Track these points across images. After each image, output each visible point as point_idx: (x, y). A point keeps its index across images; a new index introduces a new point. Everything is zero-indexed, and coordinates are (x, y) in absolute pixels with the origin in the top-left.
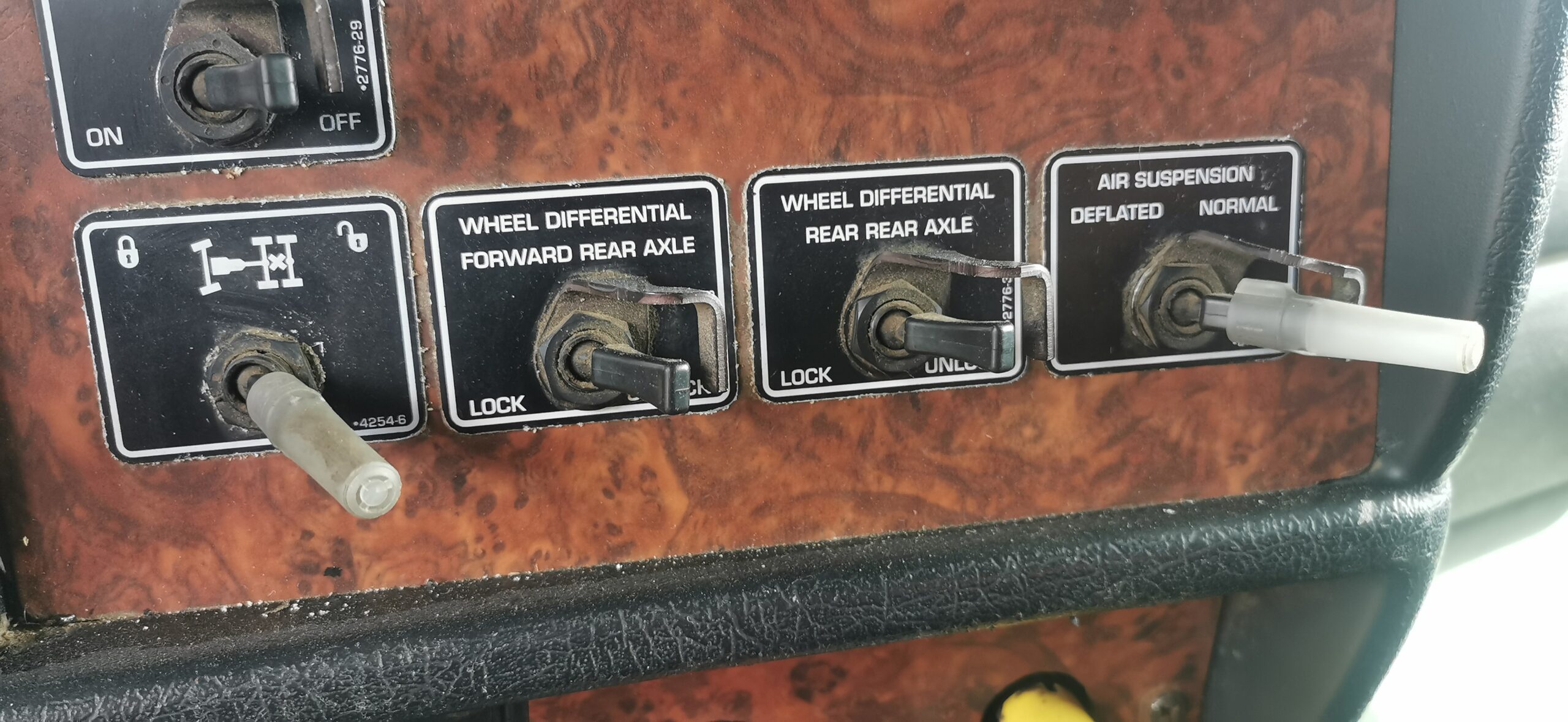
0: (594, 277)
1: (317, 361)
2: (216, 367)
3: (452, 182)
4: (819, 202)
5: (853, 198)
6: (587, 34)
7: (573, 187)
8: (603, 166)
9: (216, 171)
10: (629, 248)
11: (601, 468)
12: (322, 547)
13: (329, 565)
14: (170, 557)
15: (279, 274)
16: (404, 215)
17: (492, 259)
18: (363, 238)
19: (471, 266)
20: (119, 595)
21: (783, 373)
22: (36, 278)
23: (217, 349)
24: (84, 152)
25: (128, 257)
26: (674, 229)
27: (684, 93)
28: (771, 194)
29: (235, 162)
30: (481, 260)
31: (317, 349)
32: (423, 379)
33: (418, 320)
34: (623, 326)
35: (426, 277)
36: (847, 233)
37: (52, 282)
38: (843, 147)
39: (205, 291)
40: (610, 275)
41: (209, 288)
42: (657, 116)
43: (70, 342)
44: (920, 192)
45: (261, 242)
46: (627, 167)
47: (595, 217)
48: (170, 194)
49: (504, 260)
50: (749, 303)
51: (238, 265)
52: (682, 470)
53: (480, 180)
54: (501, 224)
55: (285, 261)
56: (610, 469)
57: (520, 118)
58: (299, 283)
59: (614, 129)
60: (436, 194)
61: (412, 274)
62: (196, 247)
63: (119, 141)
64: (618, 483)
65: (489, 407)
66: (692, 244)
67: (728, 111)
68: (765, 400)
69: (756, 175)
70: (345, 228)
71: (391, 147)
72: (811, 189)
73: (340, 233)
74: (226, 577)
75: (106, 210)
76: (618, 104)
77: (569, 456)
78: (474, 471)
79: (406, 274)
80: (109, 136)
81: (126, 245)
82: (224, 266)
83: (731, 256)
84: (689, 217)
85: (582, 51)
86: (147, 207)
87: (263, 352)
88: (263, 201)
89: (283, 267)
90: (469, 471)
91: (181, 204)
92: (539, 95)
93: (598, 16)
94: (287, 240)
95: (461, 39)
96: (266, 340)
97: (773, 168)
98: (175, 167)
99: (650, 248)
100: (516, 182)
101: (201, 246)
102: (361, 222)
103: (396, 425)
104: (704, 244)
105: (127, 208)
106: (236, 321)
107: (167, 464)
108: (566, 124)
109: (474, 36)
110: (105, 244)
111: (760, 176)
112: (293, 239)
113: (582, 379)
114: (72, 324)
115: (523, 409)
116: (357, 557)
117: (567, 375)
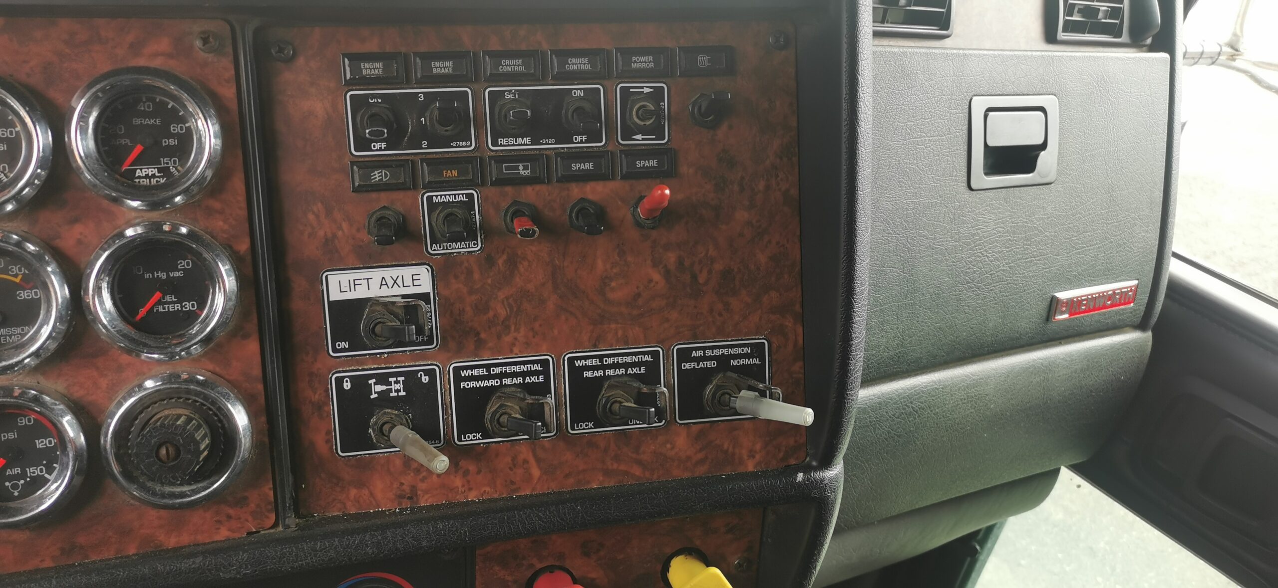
0: (508, 390)
1: (409, 421)
2: (376, 423)
3: (457, 358)
4: (589, 362)
5: (601, 361)
6: (506, 306)
7: (501, 359)
8: (511, 351)
9: (378, 356)
10: (520, 380)
11: (508, 459)
12: (406, 488)
13: (409, 495)
14: (353, 492)
15: (398, 391)
16: (442, 369)
17: (472, 384)
18: (427, 378)
19: (464, 387)
20: (334, 506)
21: (576, 424)
22: (315, 393)
23: (375, 417)
24: (335, 350)
25: (347, 386)
26: (536, 373)
27: (540, 325)
28: (571, 360)
29: (385, 353)
30: (468, 385)
31: (409, 417)
32: (445, 427)
33: (445, 406)
34: (517, 408)
35: (448, 391)
36: (600, 373)
37: (320, 394)
38: (597, 343)
39: (372, 397)
40: (513, 389)
41: (374, 396)
42: (531, 334)
43: (325, 415)
44: (625, 359)
45: (392, 380)
46: (520, 351)
47: (508, 369)
48: (362, 364)
49: (476, 385)
50: (563, 399)
51: (384, 388)
52: (538, 460)
53: (468, 357)
54: (475, 372)
55: (400, 386)
56: (512, 460)
57: (483, 336)
58: (404, 394)
59: (516, 339)
60: (453, 362)
61: (443, 390)
62: (370, 382)
63: (347, 347)
64: (515, 466)
65: (469, 437)
66: (543, 378)
67: (556, 332)
68: (569, 434)
69: (566, 353)
70: (421, 374)
71: (438, 347)
72: (586, 358)
73: (419, 376)
74: (372, 499)
75: (341, 369)
76: (517, 330)
77: (497, 455)
78: (462, 461)
79: (441, 390)
80: (344, 345)
81: (347, 381)
82: (379, 388)
83: (557, 382)
84: (542, 369)
85: (505, 313)
86: (355, 368)
87: (392, 418)
88: (394, 366)
89: (399, 388)
90: (461, 461)
91: (366, 367)
92: (489, 327)
93: (511, 300)
94: (401, 379)
95: (463, 309)
96: (393, 414)
97: (572, 351)
98: (365, 355)
99: (527, 380)
100: (481, 358)
101: (372, 382)
102: (426, 372)
103: (435, 444)
104: (547, 378)
105: (348, 369)
106: (382, 407)
107: (354, 458)
108: (499, 337)
109: (468, 309)
110: (339, 381)
111: (567, 354)
112: (403, 378)
113: (503, 427)
114: (326, 408)
115: (481, 438)
116: (419, 492)
117: (497, 426)
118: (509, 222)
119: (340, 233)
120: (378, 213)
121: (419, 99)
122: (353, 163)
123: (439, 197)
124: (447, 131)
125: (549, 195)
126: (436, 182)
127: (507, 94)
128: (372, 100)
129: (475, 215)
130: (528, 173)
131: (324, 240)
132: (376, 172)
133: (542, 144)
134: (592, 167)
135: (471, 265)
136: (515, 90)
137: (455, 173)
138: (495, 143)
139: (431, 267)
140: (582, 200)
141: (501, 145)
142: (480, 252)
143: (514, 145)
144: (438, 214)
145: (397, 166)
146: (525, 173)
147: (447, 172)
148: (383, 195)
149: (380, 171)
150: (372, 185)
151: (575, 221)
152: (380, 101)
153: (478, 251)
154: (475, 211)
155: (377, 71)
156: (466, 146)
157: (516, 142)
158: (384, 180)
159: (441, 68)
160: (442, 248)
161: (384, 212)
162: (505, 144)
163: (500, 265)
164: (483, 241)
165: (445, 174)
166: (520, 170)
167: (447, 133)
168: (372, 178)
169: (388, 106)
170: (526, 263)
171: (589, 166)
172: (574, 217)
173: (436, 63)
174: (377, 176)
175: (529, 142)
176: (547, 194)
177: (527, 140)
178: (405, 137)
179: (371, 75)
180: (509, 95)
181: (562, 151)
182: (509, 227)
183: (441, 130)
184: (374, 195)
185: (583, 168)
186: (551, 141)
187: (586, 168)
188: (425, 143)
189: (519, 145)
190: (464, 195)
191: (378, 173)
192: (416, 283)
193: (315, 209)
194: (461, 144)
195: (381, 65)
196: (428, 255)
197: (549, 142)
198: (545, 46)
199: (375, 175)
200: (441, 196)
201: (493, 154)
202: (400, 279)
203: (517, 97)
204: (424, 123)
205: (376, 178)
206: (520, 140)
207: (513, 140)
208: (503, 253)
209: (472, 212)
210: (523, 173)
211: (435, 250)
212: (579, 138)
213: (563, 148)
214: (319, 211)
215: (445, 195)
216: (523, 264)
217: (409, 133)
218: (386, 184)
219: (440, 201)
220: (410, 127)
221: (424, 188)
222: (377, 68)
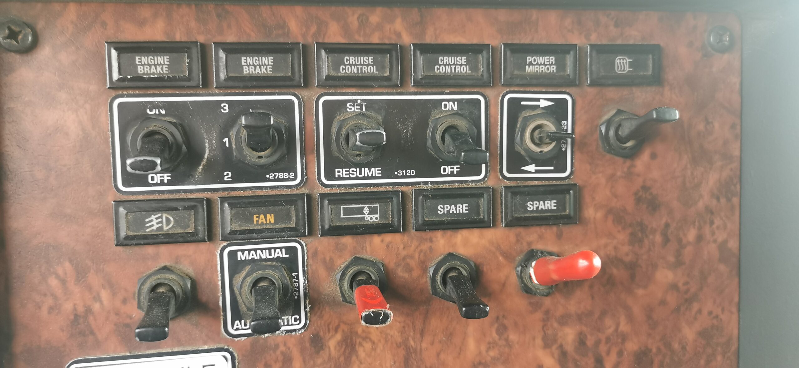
118: (346, 287)
119: (96, 306)
120: (155, 277)
121: (222, 111)
122: (118, 203)
123: (246, 252)
124: (260, 157)
125: (404, 248)
126: (242, 232)
127: (350, 105)
128: (151, 111)
129: (298, 278)
130: (376, 218)
131: (72, 317)
133: (397, 177)
134: (466, 210)
135: (289, 348)
136: (362, 100)
137: (271, 218)
138: (330, 175)
139: (231, 354)
140: (451, 256)
141: (339, 178)
142: (303, 331)
143: (357, 178)
144: (244, 279)
145: (186, 208)
146: (371, 218)
147: (258, 217)
148: (163, 249)
149: (159, 215)
150: (145, 237)
151: (441, 287)
152: (163, 112)
153: (299, 330)
154: (298, 272)
155: (159, 69)
156: (289, 179)
157: (361, 173)
159: (255, 66)
160: (248, 327)
161: (163, 276)
162: (345, 176)
163: (332, 349)
164: (309, 314)
165: (255, 219)
167: (262, 161)
168: (147, 225)
169: (175, 121)
170: (368, 345)
171: (462, 209)
172: (438, 281)
173: (248, 58)
174: (154, 222)
175: (378, 174)
176: (401, 247)
177: (376, 171)
178: (200, 165)
179: (151, 74)
180: (352, 107)
181: (425, 187)
182: (347, 296)
183: (252, 156)
184: (150, 250)
185: (453, 212)
186: (410, 172)
187: (458, 212)
188: (228, 174)
189: (364, 178)
190: (283, 250)
191: (157, 219)
193: (60, 271)
194: (282, 175)
195: (166, 60)
196: (228, 337)
197: (407, 174)
198: (407, 40)
200: (249, 251)
201: (327, 190)
203: (364, 110)
204: (227, 145)
205: (152, 226)
206: (366, 171)
207: (356, 172)
208: (336, 330)
209: (293, 274)
210: (369, 219)
211: (237, 329)
212: (449, 169)
213: (426, 183)
214: (66, 274)
215: (256, 250)
216: (364, 347)
217: (205, 160)
218: (167, 235)
219: (247, 259)
220: (207, 151)
221: (224, 240)
222: (161, 64)
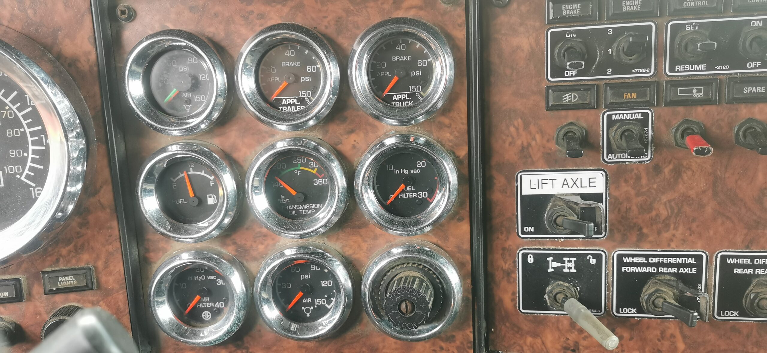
0: (662, 277)
1: (577, 292)
2: (551, 292)
3: (621, 247)
4: (740, 261)
5: (752, 261)
6: (668, 208)
7: (659, 251)
8: (669, 245)
9: (556, 240)
10: (675, 270)
11: (658, 333)
12: (571, 342)
13: (572, 348)
14: (529, 340)
15: (570, 268)
16: (607, 255)
17: (631, 269)
18: (595, 260)
19: (625, 271)
20: (514, 348)
21: (722, 312)
22: (506, 263)
23: (550, 286)
24: (523, 233)
25: (531, 260)
26: (690, 266)
27: (698, 226)
28: (724, 258)
29: (562, 238)
30: (628, 269)
31: (577, 289)
32: (606, 301)
33: (607, 284)
34: (671, 293)
35: (611, 272)
36: (750, 271)
37: (510, 264)
38: (750, 245)
39: (549, 271)
40: (668, 277)
41: (550, 270)
42: (688, 232)
43: (512, 280)
45: (566, 259)
46: (677, 246)
47: (665, 260)
48: (543, 244)
49: (635, 270)
50: (713, 289)
51: (559, 265)
52: (684, 337)
53: (630, 247)
54: (636, 260)
55: (572, 265)
56: (661, 333)
57: (645, 231)
58: (575, 271)
59: (674, 235)
60: (617, 250)
61: (607, 271)
62: (548, 259)
63: (533, 231)
64: (663, 338)
65: (625, 311)
66: (696, 270)
67: (711, 233)
68: (714, 319)
69: (719, 252)
70: (590, 258)
71: (606, 237)
72: (737, 257)
73: (588, 258)
74: (543, 347)
75: (527, 248)
76: (676, 228)
77: (648, 328)
78: (618, 328)
79: (606, 271)
80: (531, 229)
81: (530, 257)
82: (556, 265)
83: (708, 275)
84: (695, 262)
85: (666, 213)
86: (537, 248)
87: (564, 289)
88: (568, 249)
89: (571, 266)
91: (546, 248)
92: (652, 225)
93: (673, 203)
94: (573, 259)
95: (630, 208)
96: (565, 286)
97: (725, 250)
98: (547, 238)
99: (681, 270)
100: (641, 248)
101: (550, 259)
102: (594, 256)
103: (597, 312)
104: (700, 271)
105: (532, 248)
106: (556, 279)
107: (532, 315)
108: (659, 233)
109: (634, 208)
110: (525, 256)
112: (575, 259)
113: (657, 308)
114: (513, 275)
115: (636, 313)
116: (581, 347)
117: (652, 306)
118: (678, 137)
119: (533, 143)
120: (566, 128)
121: (609, 33)
122: (549, 87)
123: (618, 115)
124: (631, 60)
125: (718, 115)
126: (617, 103)
127: (688, 26)
128: (568, 35)
129: (648, 131)
130: (701, 96)
131: (521, 148)
132: (567, 95)
133: (717, 70)
134: (764, 90)
135: (640, 172)
136: (696, 23)
137: (634, 95)
138: (672, 70)
139: (605, 172)
140: (750, 120)
141: (678, 71)
142: (649, 162)
143: (690, 71)
144: (616, 130)
145: (585, 90)
146: (698, 96)
147: (627, 95)
148: (571, 113)
149: (571, 93)
150: (562, 106)
151: (742, 139)
152: (575, 36)
153: (647, 161)
154: (648, 127)
155: (575, 12)
156: (646, 73)
157: (692, 68)
158: (573, 101)
159: (630, 6)
160: (616, 158)
161: (570, 127)
162: (681, 70)
163: (666, 173)
164: (653, 152)
165: (625, 96)
166: (693, 93)
167: (632, 62)
168: (563, 99)
169: (581, 40)
170: (690, 173)
171: (761, 90)
172: (741, 135)
173: (626, 2)
174: (567, 98)
175: (704, 68)
176: (716, 114)
177: (702, 67)
178: (594, 65)
179: (570, 15)
180: (689, 28)
181: (735, 76)
182: (679, 142)
183: (626, 59)
184: (563, 113)
185: (754, 92)
186: (725, 67)
187: (757, 92)
188: (609, 70)
189: (694, 71)
190: (640, 114)
191: (569, 96)
192: (592, 184)
193: (516, 123)
194: (642, 70)
195: (579, 6)
196: (604, 163)
197: (723, 68)
199: (566, 97)
200: (620, 114)
201: (669, 79)
202: (579, 181)
203: (697, 29)
204: (610, 53)
205: (566, 99)
206: (696, 67)
207: (689, 67)
208: (670, 163)
209: (645, 129)
210: (696, 96)
211: (610, 159)
212: (753, 65)
213: (736, 74)
214: (519, 125)
215: (623, 114)
216: (687, 173)
217: (597, 62)
218: (574, 105)
219: (618, 119)
220: (598, 57)
221: (605, 108)
222: (576, 9)
